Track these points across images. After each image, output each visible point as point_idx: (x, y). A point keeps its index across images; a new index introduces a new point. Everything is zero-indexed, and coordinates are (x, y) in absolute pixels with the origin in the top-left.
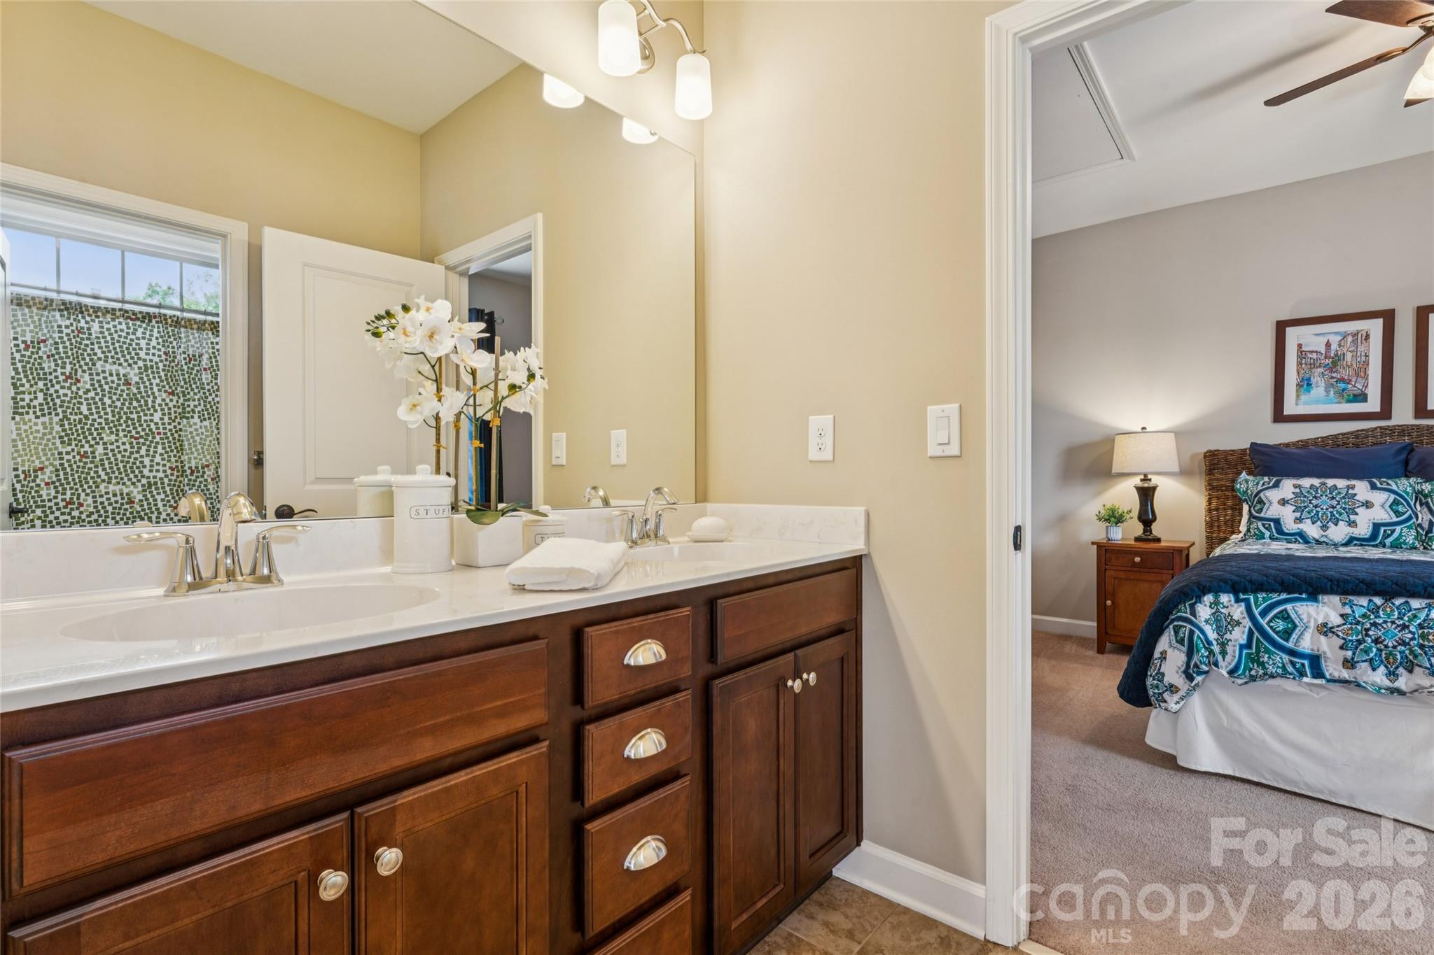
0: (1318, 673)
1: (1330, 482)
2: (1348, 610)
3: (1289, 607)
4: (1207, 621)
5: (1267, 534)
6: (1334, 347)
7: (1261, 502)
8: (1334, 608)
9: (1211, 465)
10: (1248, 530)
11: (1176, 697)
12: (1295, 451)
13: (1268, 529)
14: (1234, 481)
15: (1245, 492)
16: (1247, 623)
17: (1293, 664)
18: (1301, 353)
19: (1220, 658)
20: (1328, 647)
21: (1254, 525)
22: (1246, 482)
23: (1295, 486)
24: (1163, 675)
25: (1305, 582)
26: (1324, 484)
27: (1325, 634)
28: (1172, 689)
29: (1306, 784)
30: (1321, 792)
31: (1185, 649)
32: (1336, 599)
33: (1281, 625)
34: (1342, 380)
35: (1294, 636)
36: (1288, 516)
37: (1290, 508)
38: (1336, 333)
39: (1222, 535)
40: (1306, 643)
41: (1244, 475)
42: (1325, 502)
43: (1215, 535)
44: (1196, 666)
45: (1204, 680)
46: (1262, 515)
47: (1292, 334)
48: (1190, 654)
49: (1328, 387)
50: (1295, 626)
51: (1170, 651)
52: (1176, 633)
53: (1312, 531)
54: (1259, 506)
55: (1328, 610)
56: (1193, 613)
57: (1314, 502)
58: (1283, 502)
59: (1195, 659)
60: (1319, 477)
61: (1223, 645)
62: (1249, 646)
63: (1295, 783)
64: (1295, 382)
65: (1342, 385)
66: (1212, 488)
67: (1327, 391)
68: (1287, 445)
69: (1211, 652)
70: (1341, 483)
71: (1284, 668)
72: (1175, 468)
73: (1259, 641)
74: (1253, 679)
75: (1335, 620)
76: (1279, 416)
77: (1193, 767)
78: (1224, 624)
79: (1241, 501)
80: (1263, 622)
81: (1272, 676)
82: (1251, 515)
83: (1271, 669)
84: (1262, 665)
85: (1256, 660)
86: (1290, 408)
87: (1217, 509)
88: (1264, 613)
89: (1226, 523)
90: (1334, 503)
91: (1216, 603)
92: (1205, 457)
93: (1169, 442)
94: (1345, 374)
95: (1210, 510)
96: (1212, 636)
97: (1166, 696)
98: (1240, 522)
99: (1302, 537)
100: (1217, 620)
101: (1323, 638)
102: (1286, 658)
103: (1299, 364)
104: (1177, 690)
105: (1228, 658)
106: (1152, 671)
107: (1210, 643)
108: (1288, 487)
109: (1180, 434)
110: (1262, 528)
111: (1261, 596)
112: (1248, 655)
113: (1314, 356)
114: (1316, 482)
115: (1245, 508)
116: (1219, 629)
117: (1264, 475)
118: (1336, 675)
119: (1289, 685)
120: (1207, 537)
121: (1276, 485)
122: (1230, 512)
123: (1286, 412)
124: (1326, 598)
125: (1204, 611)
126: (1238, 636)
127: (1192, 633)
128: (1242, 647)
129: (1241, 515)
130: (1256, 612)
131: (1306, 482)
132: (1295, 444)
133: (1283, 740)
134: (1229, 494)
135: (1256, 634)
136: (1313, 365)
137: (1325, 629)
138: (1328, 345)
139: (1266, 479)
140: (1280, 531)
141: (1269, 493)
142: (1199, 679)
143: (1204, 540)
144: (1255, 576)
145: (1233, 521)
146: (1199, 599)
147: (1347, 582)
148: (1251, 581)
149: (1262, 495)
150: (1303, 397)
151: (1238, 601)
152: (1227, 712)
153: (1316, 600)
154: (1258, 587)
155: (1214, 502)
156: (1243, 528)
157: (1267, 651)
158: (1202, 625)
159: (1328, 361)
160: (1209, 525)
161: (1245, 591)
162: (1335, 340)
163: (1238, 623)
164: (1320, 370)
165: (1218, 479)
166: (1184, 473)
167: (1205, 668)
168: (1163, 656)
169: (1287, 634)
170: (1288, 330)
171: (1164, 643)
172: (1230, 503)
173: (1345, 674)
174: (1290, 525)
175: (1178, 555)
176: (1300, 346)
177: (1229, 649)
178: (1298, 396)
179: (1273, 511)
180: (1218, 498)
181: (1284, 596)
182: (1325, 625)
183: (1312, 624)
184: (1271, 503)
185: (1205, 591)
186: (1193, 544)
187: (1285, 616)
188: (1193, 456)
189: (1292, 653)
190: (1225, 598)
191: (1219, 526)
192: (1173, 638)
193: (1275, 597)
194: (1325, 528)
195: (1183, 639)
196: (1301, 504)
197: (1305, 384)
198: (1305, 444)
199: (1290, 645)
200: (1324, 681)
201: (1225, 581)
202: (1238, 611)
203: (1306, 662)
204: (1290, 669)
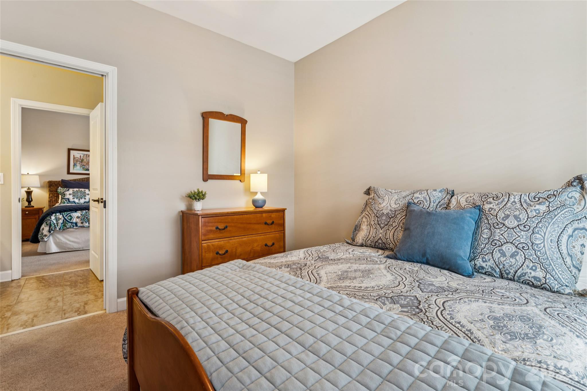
0: (77, 226)
1: (81, 189)
2: (82, 213)
3: (71, 214)
4: (54, 219)
5: (66, 202)
6: (82, 157)
7: (64, 194)
8: (80, 213)
9: (50, 185)
10: (61, 202)
11: (46, 237)
12: (73, 182)
13: (66, 201)
14: (57, 189)
15: (60, 192)
16: (63, 218)
17: (72, 225)
18: (74, 158)
19: (57, 227)
20: (78, 220)
21: (63, 200)
22: (60, 189)
23: (73, 191)
24: (43, 233)
25: (74, 209)
26: (79, 190)
27: (78, 218)
28: (45, 236)
29: (75, 248)
30: (77, 249)
31: (49, 226)
32: (80, 212)
33: (69, 218)
34: (84, 165)
35: (72, 219)
36: (71, 198)
37: (71, 196)
38: (83, 154)
39: (53, 204)
40: (74, 221)
41: (60, 188)
42: (79, 194)
43: (51, 204)
44: (52, 229)
45: (53, 232)
46: (65, 198)
47: (72, 152)
48: (50, 227)
49: (81, 166)
50: (72, 218)
51: (45, 228)
52: (46, 223)
53: (76, 201)
54: (64, 196)
55: (78, 214)
56: (50, 218)
57: (77, 194)
58: (70, 194)
59: (51, 228)
60: (78, 188)
61: (57, 224)
62: (63, 223)
63: (72, 249)
64: (73, 165)
65: (84, 166)
66: (50, 191)
67: (80, 168)
68: (71, 180)
69: (55, 226)
70: (83, 190)
71: (70, 226)
72: (39, 186)
73: (65, 221)
74: (64, 230)
75: (80, 215)
76: (69, 173)
77: (50, 252)
78: (57, 220)
79: (59, 194)
80: (66, 218)
81: (68, 228)
82: (62, 198)
83: (68, 227)
84: (66, 226)
85: (65, 226)
86: (71, 171)
87: (52, 197)
88: (66, 216)
89: (54, 201)
90: (81, 194)
91: (56, 215)
92: (48, 182)
93: (37, 178)
94: (84, 164)
95: (50, 197)
96: (55, 222)
97: (44, 238)
98: (58, 200)
99: (74, 202)
100: (56, 219)
101: (77, 219)
102: (70, 224)
103: (74, 160)
104: (47, 235)
105: (59, 226)
106: (40, 233)
107: (54, 224)
108: (71, 191)
109: (41, 176)
110: (65, 201)
111: (65, 213)
112: (63, 225)
113: (77, 159)
114: (77, 189)
115: (60, 196)
116: (57, 221)
117: (65, 188)
118: (80, 225)
119: (71, 230)
120: (49, 205)
121: (68, 190)
122: (55, 198)
123: (71, 172)
124: (78, 212)
125: (53, 217)
126: (61, 221)
127: (50, 222)
128: (62, 223)
129: (59, 198)
130: (65, 216)
131: (75, 190)
132: (73, 180)
133: (70, 241)
134: (55, 193)
135: (65, 220)
136: (77, 161)
137: (78, 217)
138: (80, 156)
139: (66, 189)
140: (69, 201)
141: (66, 192)
142: (52, 232)
143: (48, 206)
144: (64, 209)
145: (56, 200)
146: (52, 215)
147: (82, 208)
148: (63, 210)
149: (65, 193)
150: (75, 168)
151: (61, 214)
152: (58, 239)
153: (76, 212)
154: (65, 211)
155: (51, 195)
156: (60, 201)
157: (67, 223)
158: (53, 220)
159: (81, 160)
160: (50, 201)
161: (62, 212)
162: (82, 155)
163: (61, 219)
164: (79, 162)
165: (52, 189)
166: (42, 187)
167: (53, 229)
168: (43, 229)
169: (71, 219)
170: (71, 151)
171: (43, 226)
172: (55, 195)
173: (82, 225)
174: (71, 200)
175: (40, 210)
176: (74, 156)
177: (59, 224)
178: (73, 168)
179: (67, 196)
180: (52, 194)
181: (70, 212)
182: (78, 216)
183: (76, 217)
184: (67, 195)
185: (53, 213)
186: (45, 207)
187: (70, 216)
188: (44, 182)
189: (72, 223)
190: (58, 214)
191: (52, 202)
192: (45, 224)
193: (68, 213)
194: (79, 200)
195: (48, 224)
196: (74, 195)
197: (75, 165)
198: (75, 180)
199: (71, 221)
200: (78, 227)
201: (58, 211)
202: (61, 216)
203: (74, 224)
204: (71, 226)
